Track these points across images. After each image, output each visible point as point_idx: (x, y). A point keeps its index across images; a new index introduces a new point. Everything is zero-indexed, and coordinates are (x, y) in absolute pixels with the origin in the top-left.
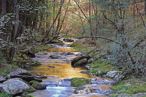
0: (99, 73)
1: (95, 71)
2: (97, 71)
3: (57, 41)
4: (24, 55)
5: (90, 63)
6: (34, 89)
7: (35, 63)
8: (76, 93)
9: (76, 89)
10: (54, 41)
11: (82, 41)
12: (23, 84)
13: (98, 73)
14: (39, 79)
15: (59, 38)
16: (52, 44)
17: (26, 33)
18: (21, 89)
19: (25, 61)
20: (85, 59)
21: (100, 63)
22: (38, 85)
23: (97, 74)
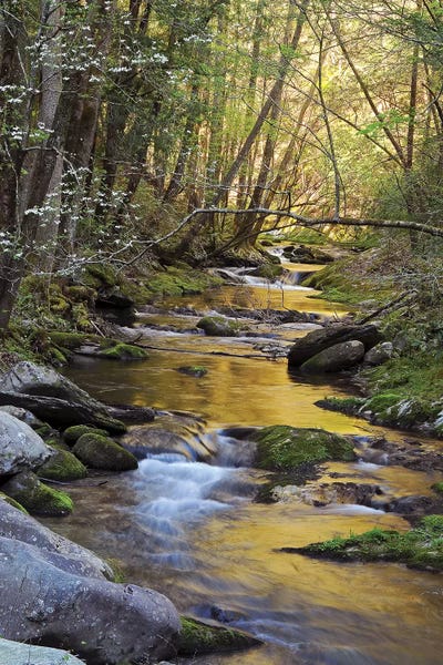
0: (401, 411)
1: (385, 399)
2: (395, 401)
3: (253, 255)
4: (79, 308)
5: (373, 365)
6: (79, 466)
7: (121, 349)
8: (265, 497)
9: (272, 479)
10: (240, 253)
11: (366, 259)
12: (20, 435)
13: (395, 412)
14: (112, 419)
15: (264, 244)
16: (226, 271)
17: (71, 188)
18: (10, 454)
19: (75, 333)
20: (355, 343)
21: (422, 366)
22: (100, 446)
23: (391, 416)
